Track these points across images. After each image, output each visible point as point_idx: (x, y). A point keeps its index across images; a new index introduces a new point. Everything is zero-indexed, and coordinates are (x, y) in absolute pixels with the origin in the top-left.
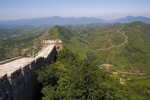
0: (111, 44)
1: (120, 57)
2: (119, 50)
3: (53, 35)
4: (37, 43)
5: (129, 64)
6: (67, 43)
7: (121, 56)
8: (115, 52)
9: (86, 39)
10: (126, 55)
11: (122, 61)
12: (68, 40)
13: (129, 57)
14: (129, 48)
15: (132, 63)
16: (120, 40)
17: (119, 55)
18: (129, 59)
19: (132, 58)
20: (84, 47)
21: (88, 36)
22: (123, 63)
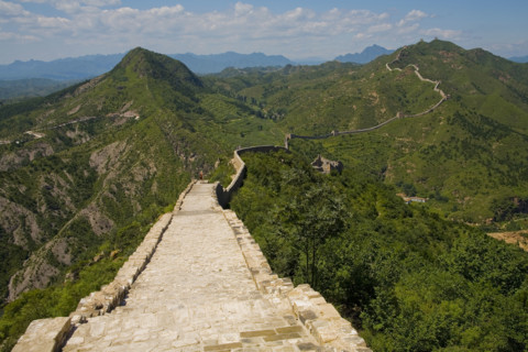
0: (383, 111)
1: (443, 158)
2: (426, 132)
3: (126, 79)
4: (50, 117)
5: (500, 187)
6: (188, 112)
7: (448, 156)
8: (410, 139)
9: (260, 106)
10: (468, 150)
11: (462, 175)
12: (193, 102)
13: (484, 156)
14: (470, 121)
15: (513, 185)
16: (407, 95)
17: (439, 149)
18: (488, 165)
19: (501, 162)
20: (261, 128)
21: (265, 96)
22: (472, 185)
